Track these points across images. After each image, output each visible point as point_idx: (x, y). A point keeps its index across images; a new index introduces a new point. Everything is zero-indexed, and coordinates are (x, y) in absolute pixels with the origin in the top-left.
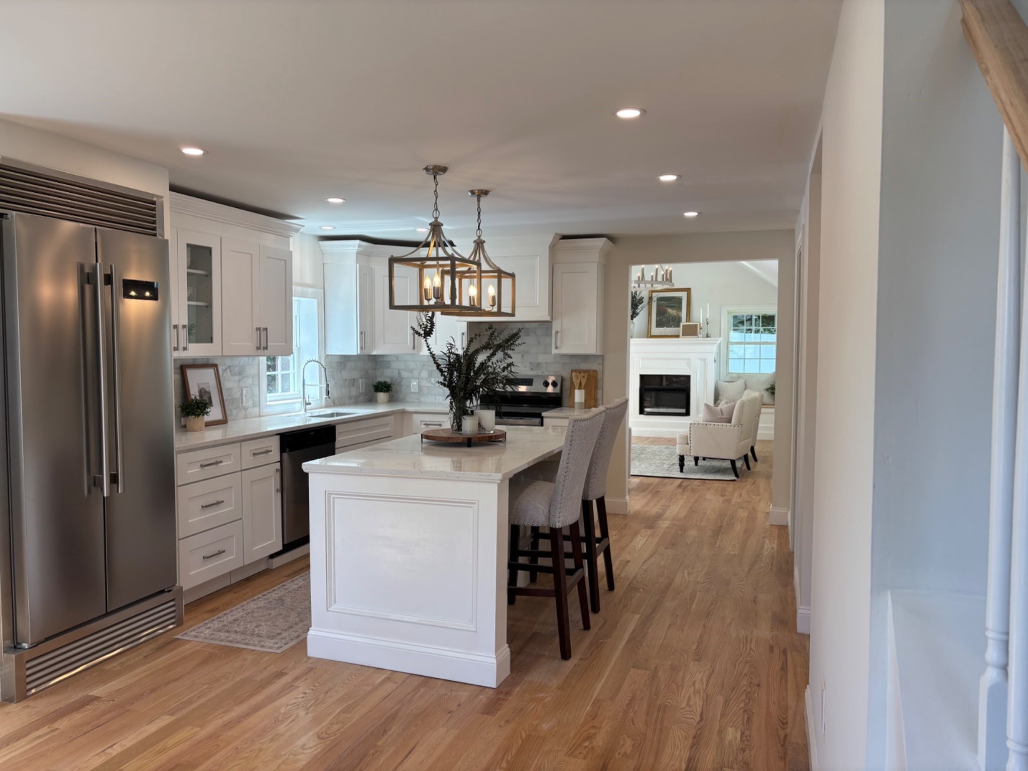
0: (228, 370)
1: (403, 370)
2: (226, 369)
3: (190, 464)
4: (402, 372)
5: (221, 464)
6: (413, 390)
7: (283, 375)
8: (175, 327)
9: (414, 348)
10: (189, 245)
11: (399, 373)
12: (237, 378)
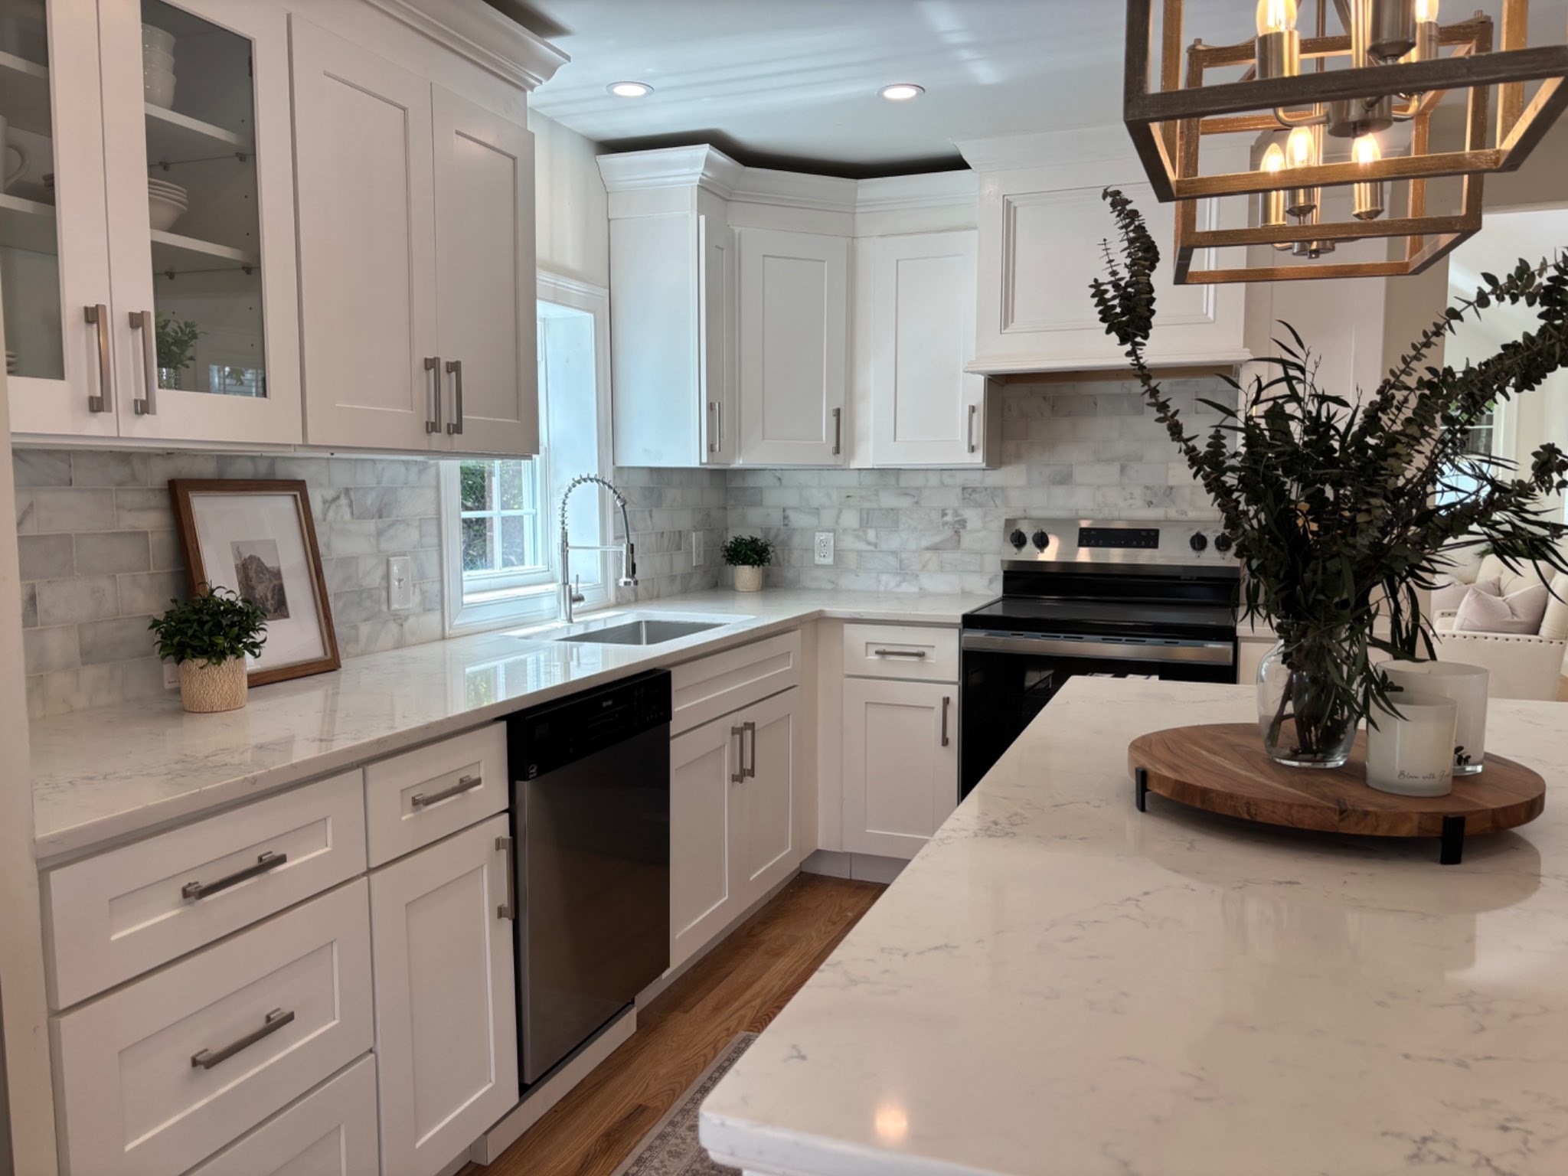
0: (343, 501)
1: (795, 509)
2: (337, 498)
4: (792, 515)
5: (282, 868)
6: (819, 560)
8: (93, 316)
9: (837, 450)
11: (785, 518)
12: (370, 526)
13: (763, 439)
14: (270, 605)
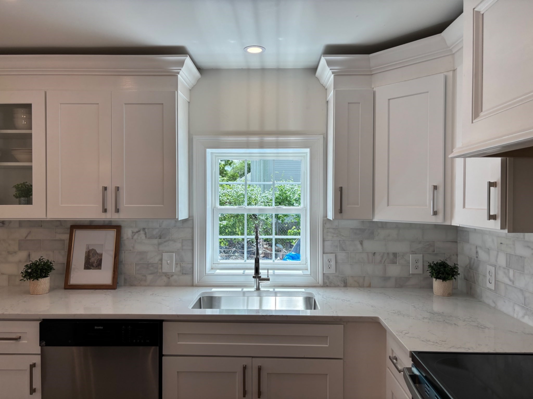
1: (480, 247)
4: (479, 251)
6: (489, 284)
9: (436, 213)
11: (477, 253)
12: (156, 241)
13: (388, 205)
14: (95, 265)
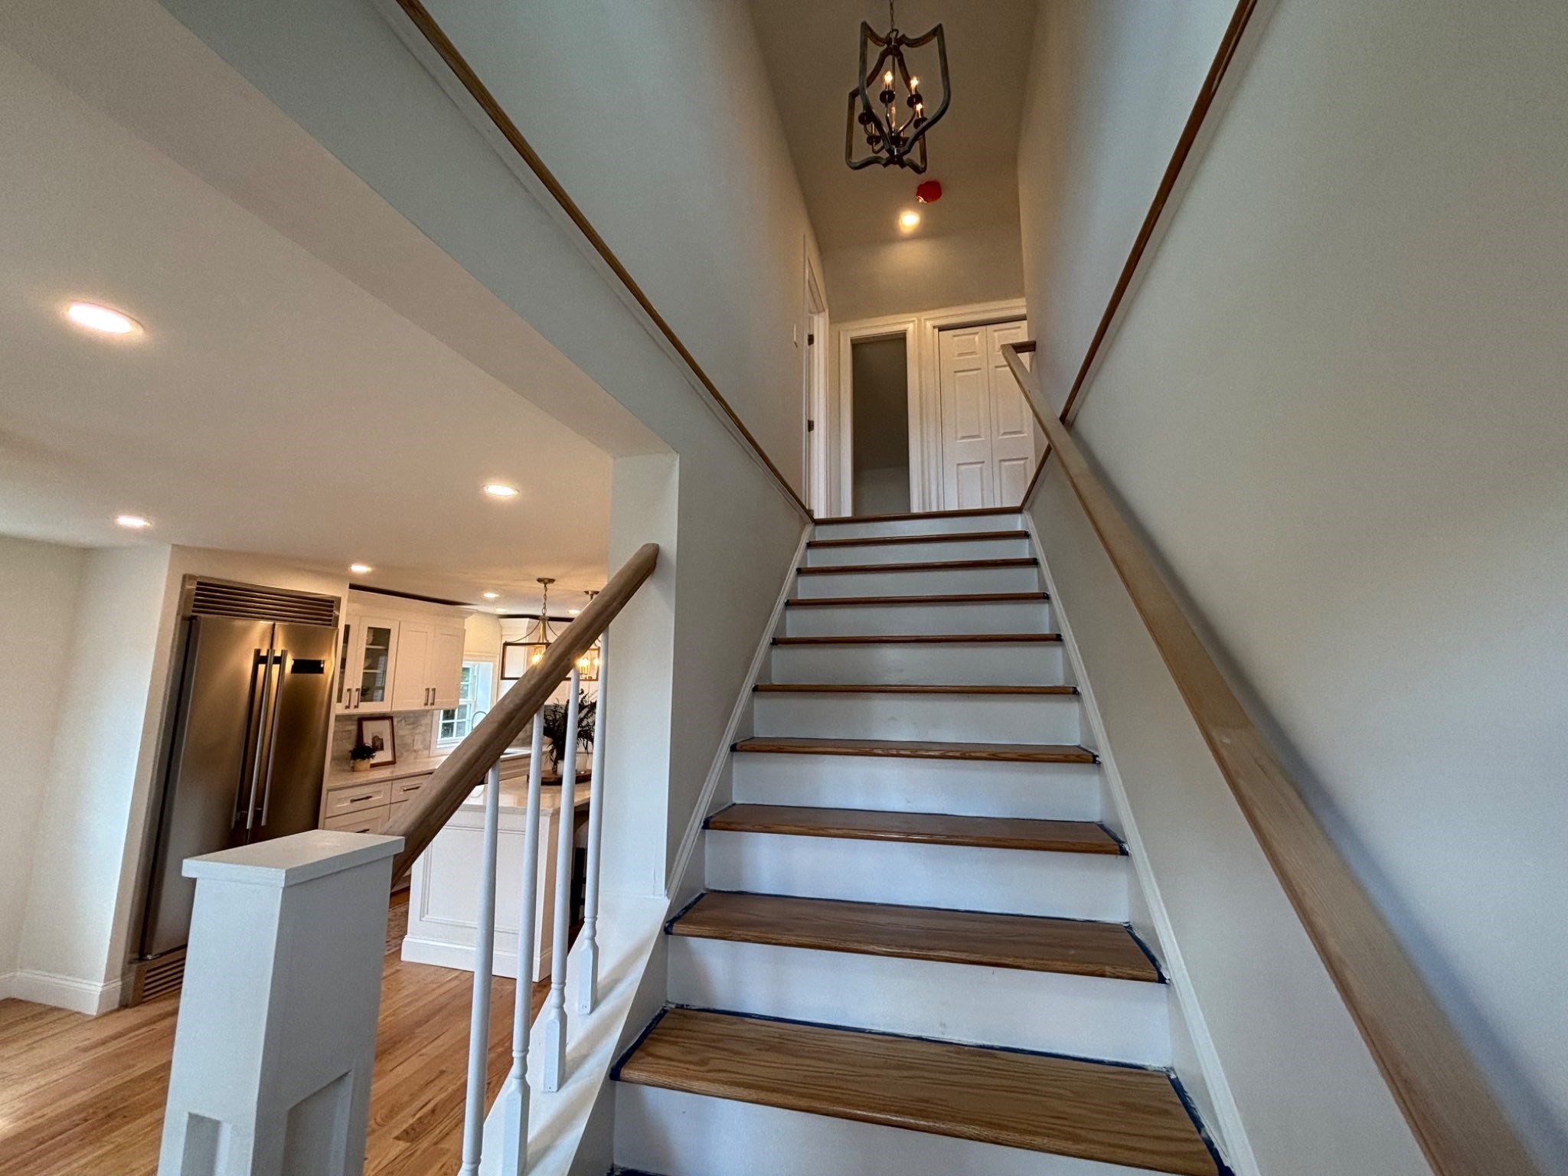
0: (403, 721)
2: (401, 720)
3: (340, 800)
5: (370, 799)
7: (458, 723)
8: (349, 690)
10: (369, 628)
12: (411, 727)
14: (379, 747)
